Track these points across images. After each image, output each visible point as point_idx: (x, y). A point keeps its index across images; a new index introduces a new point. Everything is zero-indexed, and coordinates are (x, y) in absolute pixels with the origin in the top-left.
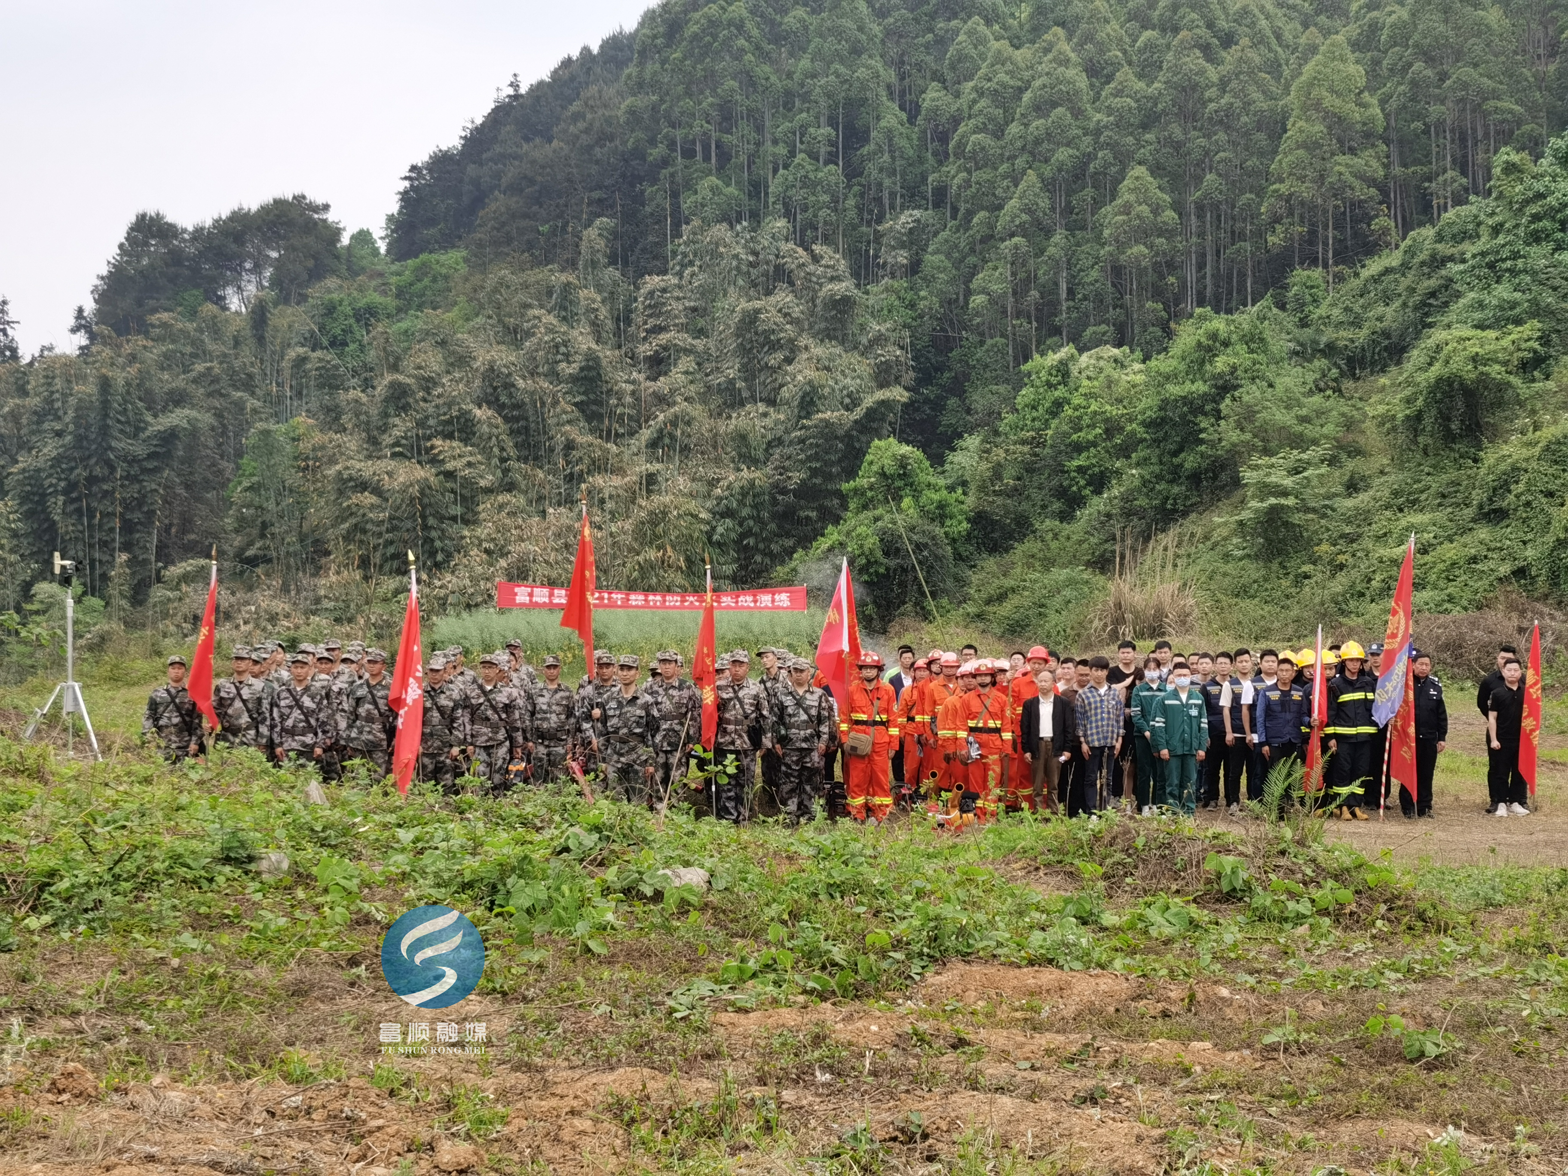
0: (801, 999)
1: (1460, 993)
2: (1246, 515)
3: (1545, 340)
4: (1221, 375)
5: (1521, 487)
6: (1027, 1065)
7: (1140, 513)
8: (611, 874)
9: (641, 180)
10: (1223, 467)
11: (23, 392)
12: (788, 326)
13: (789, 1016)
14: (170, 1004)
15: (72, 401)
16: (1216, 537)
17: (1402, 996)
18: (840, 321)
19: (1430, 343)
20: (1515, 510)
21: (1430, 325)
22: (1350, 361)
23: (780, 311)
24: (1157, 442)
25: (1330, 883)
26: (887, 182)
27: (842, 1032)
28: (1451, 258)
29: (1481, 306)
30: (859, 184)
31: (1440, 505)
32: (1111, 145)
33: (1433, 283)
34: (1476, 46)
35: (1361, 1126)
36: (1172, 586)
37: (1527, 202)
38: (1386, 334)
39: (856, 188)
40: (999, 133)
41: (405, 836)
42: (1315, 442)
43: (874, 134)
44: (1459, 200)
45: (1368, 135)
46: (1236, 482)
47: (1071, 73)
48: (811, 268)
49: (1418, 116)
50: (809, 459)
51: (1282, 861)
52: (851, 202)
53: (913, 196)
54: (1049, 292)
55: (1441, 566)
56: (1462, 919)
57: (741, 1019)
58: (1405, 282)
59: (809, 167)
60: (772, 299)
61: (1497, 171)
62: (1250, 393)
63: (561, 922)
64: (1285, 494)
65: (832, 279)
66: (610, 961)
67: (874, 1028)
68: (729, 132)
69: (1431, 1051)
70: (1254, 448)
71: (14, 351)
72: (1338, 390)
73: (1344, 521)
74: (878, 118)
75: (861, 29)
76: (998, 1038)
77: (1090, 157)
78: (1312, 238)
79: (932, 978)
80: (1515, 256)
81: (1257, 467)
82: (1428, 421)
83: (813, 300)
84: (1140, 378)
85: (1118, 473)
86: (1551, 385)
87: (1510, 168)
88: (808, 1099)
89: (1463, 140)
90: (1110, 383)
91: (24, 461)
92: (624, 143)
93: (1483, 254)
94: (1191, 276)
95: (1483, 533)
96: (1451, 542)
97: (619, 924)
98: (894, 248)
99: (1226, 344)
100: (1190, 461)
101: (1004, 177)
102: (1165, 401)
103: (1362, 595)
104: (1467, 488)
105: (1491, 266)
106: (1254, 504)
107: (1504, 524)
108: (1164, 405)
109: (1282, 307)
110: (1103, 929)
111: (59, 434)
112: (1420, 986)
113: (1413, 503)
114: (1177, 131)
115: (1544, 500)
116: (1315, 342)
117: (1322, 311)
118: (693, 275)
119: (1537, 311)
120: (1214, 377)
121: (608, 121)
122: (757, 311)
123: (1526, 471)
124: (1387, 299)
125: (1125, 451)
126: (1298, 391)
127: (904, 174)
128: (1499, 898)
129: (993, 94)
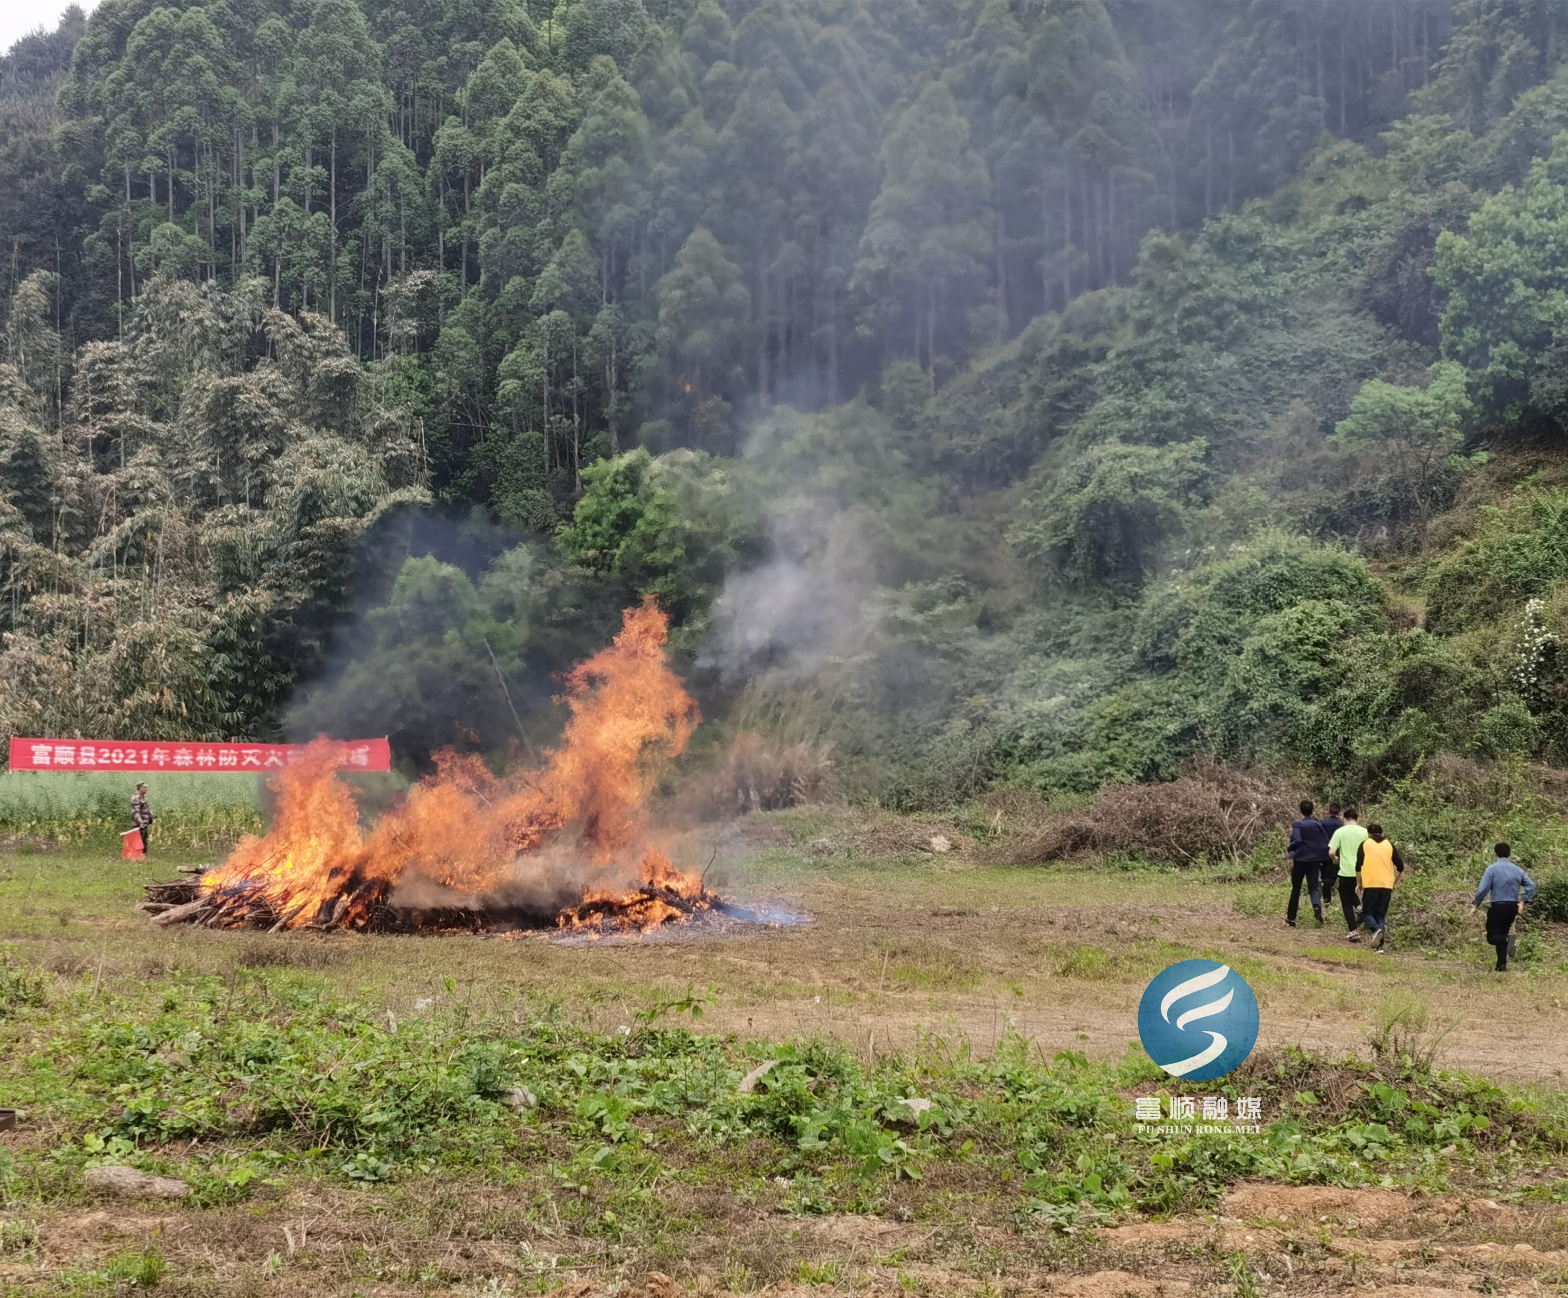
3: (1209, 459)
5: (1192, 630)
9: (79, 222)
12: (274, 410)
18: (340, 406)
20: (1185, 658)
22: (969, 473)
23: (263, 390)
26: (389, 236)
28: (1086, 355)
29: (1128, 414)
30: (357, 237)
31: (1094, 650)
32: (671, 202)
33: (1064, 383)
37: (1179, 294)
39: (352, 243)
40: (536, 183)
42: (942, 572)
43: (372, 177)
45: (976, 201)
48: (304, 339)
50: (314, 575)
52: (344, 259)
53: (419, 253)
54: (593, 377)
55: (1099, 723)
58: (1028, 380)
59: (294, 214)
60: (253, 376)
61: (1144, 255)
65: (327, 354)
68: (190, 167)
73: (981, 666)
74: (379, 157)
75: (357, 46)
77: (648, 215)
78: (907, 320)
80: (1171, 356)
81: (877, 600)
82: (1079, 551)
83: (304, 378)
84: (723, 489)
86: (1216, 511)
87: (1160, 254)
90: (689, 494)
92: (57, 175)
93: (1128, 353)
95: (1147, 685)
96: (1110, 693)
98: (399, 316)
99: (830, 452)
101: (544, 234)
103: (1008, 754)
104: (1124, 632)
105: (1139, 367)
107: (1170, 675)
109: (880, 407)
113: (1061, 647)
114: (749, 188)
115: (1218, 647)
116: (927, 451)
117: (928, 411)
118: (150, 341)
119: (1195, 424)
120: (821, 491)
121: (37, 146)
122: (235, 390)
123: (1196, 613)
124: (1006, 400)
125: (712, 578)
126: (918, 511)
127: (410, 226)
129: (533, 135)
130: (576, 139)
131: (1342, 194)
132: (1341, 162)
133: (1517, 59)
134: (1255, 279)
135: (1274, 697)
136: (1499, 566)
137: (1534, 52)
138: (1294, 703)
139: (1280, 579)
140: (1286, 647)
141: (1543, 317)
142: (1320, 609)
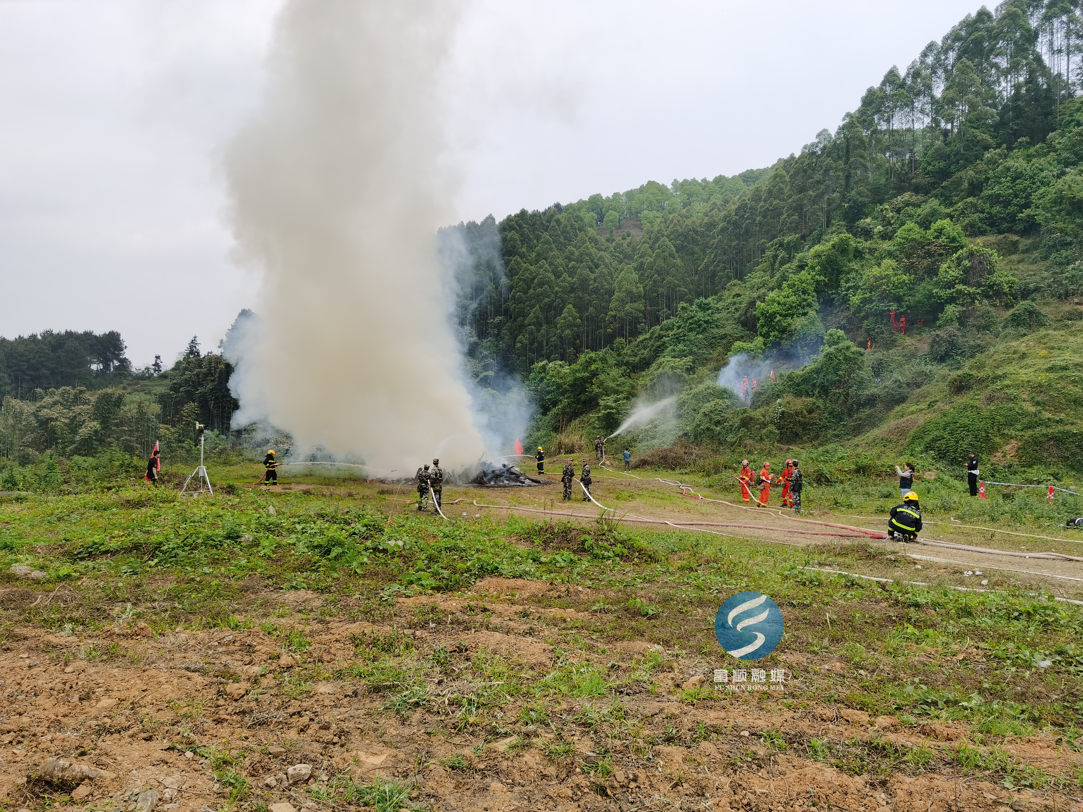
0: (430, 592)
1: (661, 588)
2: (600, 415)
3: (694, 362)
4: (593, 371)
6: (508, 618)
7: (567, 413)
8: (369, 543)
10: (593, 400)
11: (200, 367)
13: (424, 599)
14: (193, 596)
15: (218, 370)
16: (591, 422)
17: (642, 589)
19: (659, 362)
21: (658, 356)
22: (633, 367)
24: (573, 391)
25: (619, 545)
26: (489, 307)
27: (442, 606)
28: (665, 336)
29: (674, 351)
32: (560, 298)
33: (659, 343)
34: (673, 270)
35: (625, 643)
36: (577, 437)
37: (688, 319)
38: (644, 359)
40: (525, 293)
41: (299, 527)
42: (622, 392)
43: (484, 292)
44: (668, 318)
45: (640, 297)
46: (598, 405)
47: (549, 275)
48: (463, 333)
49: (656, 291)
51: (604, 538)
52: (477, 313)
53: (497, 311)
54: (540, 343)
56: (663, 558)
57: (407, 600)
58: (650, 343)
59: (463, 302)
61: (679, 309)
62: (602, 377)
63: (348, 562)
64: (612, 408)
65: (471, 337)
66: (364, 576)
67: (454, 604)
69: (651, 612)
70: (603, 394)
71: (198, 353)
72: (630, 377)
74: (486, 287)
76: (498, 607)
77: (554, 301)
78: (622, 328)
79: (478, 583)
80: (685, 335)
81: (604, 400)
84: (568, 371)
85: (561, 401)
86: (695, 376)
87: (683, 308)
88: (425, 634)
89: (669, 299)
90: (559, 372)
91: (201, 390)
93: (675, 335)
94: (584, 339)
97: (369, 562)
99: (595, 361)
100: (583, 397)
101: (528, 306)
102: (576, 378)
105: (677, 338)
106: (603, 411)
108: (576, 379)
109: (613, 350)
110: (541, 563)
111: (213, 381)
112: (648, 585)
114: (580, 294)
116: (622, 361)
117: (625, 351)
119: (691, 353)
120: (591, 371)
124: (645, 348)
125: (563, 394)
126: (617, 376)
128: (676, 549)
129: (524, 280)
130: (536, 281)
131: (734, 293)
132: (734, 285)
133: (783, 257)
134: (709, 315)
135: (707, 425)
136: (770, 390)
137: (787, 256)
138: (713, 427)
139: (710, 394)
140: (711, 412)
141: (784, 325)
142: (721, 402)
